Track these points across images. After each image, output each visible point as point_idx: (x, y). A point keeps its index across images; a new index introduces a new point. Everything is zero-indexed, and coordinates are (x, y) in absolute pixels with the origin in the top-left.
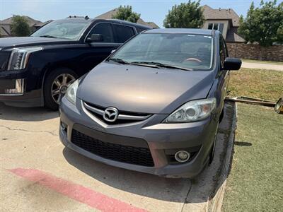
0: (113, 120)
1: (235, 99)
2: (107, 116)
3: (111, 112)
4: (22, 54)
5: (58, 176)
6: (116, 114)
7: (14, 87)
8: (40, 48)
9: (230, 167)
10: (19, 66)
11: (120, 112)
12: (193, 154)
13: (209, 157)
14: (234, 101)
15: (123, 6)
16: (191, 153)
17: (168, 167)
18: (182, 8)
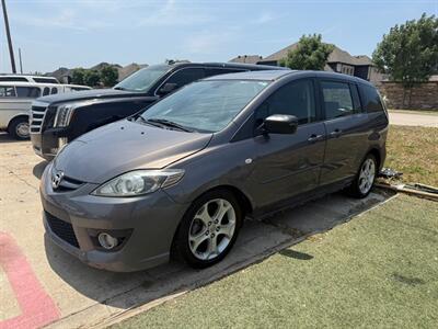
0: (56, 186)
1: (401, 187)
3: (58, 176)
4: (67, 109)
6: (60, 179)
7: (58, 146)
10: (63, 123)
11: (64, 178)
12: (121, 241)
13: (168, 253)
14: (395, 191)
15: (307, 36)
16: (118, 239)
17: (95, 252)
18: (408, 30)
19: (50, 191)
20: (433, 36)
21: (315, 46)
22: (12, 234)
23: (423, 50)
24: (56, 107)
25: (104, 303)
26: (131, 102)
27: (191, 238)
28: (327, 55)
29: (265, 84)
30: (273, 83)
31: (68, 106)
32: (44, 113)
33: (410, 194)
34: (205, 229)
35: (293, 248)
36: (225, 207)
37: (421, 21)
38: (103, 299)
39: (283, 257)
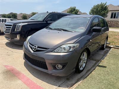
0: (35, 50)
1: (112, 46)
2: (34, 48)
3: (35, 47)
4: (20, 26)
6: (36, 48)
8: (27, 24)
9: (88, 75)
10: (19, 30)
11: (38, 47)
12: (64, 66)
13: (75, 69)
14: (111, 48)
15: (72, 7)
16: (63, 66)
17: (54, 71)
19: (32, 52)
20: (104, 8)
22: (13, 66)
23: (102, 12)
24: (16, 25)
25: (59, 86)
27: (79, 64)
30: (91, 18)
31: (20, 24)
32: (11, 27)
33: (115, 48)
34: (81, 61)
35: (100, 65)
37: (101, 4)
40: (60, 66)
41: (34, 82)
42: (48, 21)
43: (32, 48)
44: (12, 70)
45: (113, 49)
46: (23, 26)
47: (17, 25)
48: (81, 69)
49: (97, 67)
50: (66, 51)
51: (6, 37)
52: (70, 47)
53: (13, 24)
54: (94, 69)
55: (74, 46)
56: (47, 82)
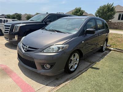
0: (26, 50)
1: (112, 49)
2: (25, 48)
3: (27, 47)
4: (18, 26)
5: (11, 68)
6: (27, 48)
7: (15, 38)
8: (25, 24)
9: (78, 76)
11: (29, 47)
12: (52, 66)
13: (64, 69)
14: (111, 50)
15: (77, 8)
16: (51, 66)
18: (104, 7)
19: (24, 51)
20: (110, 9)
21: (80, 11)
22: (7, 65)
24: (14, 26)
25: (47, 85)
26: (35, 25)
27: (69, 65)
28: (83, 13)
29: (84, 20)
31: (18, 25)
32: (10, 27)
33: (115, 51)
34: (72, 62)
35: (93, 66)
36: (77, 55)
37: (108, 5)
38: (46, 84)
39: (92, 69)
40: (48, 66)
41: (24, 80)
42: (47, 22)
43: (23, 48)
44: (6, 69)
45: (113, 51)
46: (21, 27)
47: (16, 25)
48: (72, 70)
49: (90, 69)
50: (54, 52)
51: (5, 38)
52: (59, 48)
53: (11, 25)
54: (86, 71)
55: (63, 47)
56: (36, 81)
